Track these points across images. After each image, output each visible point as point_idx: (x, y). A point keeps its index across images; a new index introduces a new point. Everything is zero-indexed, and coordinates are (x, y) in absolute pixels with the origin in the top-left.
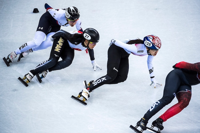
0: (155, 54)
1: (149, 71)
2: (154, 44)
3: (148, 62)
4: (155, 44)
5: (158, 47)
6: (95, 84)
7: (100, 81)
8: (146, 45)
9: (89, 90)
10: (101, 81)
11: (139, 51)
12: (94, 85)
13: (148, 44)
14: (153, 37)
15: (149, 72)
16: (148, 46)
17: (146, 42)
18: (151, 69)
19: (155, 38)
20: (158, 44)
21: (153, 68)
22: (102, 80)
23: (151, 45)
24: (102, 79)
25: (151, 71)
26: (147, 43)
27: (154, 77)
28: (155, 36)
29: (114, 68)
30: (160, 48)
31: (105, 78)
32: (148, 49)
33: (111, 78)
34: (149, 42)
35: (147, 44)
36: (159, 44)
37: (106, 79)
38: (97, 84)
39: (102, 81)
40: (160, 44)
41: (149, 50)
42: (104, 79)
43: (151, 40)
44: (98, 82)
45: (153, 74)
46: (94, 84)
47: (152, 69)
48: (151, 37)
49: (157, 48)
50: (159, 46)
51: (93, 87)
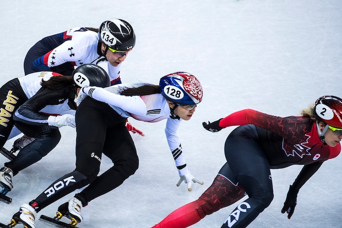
0: (190, 116)
1: (173, 153)
2: (189, 92)
3: (169, 134)
4: (191, 93)
5: (197, 98)
6: (50, 192)
7: (60, 185)
8: (169, 95)
9: (36, 208)
10: (63, 186)
11: (149, 112)
12: (48, 196)
13: (175, 94)
14: (183, 76)
15: (172, 155)
16: (175, 98)
17: (169, 89)
18: (177, 149)
19: (188, 78)
20: (198, 93)
21: (180, 146)
22: (65, 183)
23: (182, 95)
24: (65, 180)
25: (176, 153)
26: (171, 92)
27: (185, 165)
28: (188, 75)
29: (93, 155)
30: (200, 100)
31: (72, 177)
32: (173, 105)
33: (86, 178)
34: (177, 89)
35: (171, 94)
36: (200, 93)
37: (74, 181)
38: (54, 192)
39: (67, 184)
40: (200, 91)
41: (176, 107)
42: (70, 180)
43: (181, 84)
44: (57, 187)
45: (182, 160)
46: (48, 193)
47: (180, 148)
48: (179, 77)
49: (195, 101)
50: (200, 97)
51: (44, 199)
